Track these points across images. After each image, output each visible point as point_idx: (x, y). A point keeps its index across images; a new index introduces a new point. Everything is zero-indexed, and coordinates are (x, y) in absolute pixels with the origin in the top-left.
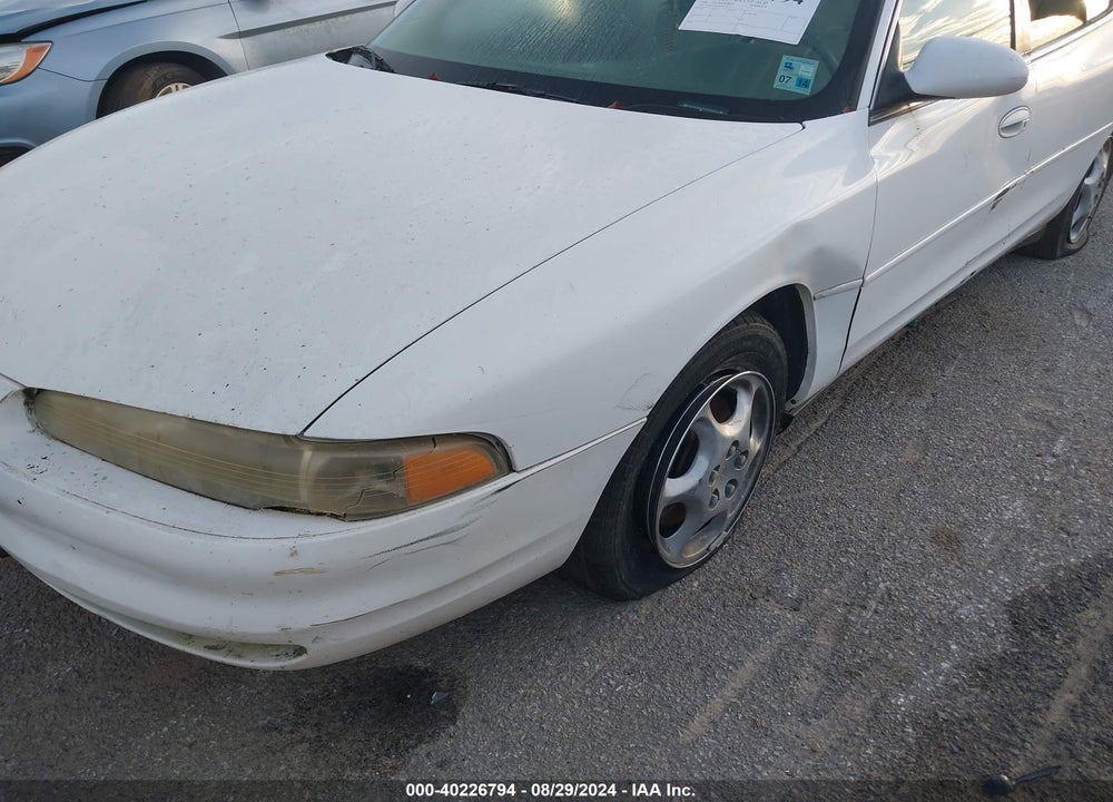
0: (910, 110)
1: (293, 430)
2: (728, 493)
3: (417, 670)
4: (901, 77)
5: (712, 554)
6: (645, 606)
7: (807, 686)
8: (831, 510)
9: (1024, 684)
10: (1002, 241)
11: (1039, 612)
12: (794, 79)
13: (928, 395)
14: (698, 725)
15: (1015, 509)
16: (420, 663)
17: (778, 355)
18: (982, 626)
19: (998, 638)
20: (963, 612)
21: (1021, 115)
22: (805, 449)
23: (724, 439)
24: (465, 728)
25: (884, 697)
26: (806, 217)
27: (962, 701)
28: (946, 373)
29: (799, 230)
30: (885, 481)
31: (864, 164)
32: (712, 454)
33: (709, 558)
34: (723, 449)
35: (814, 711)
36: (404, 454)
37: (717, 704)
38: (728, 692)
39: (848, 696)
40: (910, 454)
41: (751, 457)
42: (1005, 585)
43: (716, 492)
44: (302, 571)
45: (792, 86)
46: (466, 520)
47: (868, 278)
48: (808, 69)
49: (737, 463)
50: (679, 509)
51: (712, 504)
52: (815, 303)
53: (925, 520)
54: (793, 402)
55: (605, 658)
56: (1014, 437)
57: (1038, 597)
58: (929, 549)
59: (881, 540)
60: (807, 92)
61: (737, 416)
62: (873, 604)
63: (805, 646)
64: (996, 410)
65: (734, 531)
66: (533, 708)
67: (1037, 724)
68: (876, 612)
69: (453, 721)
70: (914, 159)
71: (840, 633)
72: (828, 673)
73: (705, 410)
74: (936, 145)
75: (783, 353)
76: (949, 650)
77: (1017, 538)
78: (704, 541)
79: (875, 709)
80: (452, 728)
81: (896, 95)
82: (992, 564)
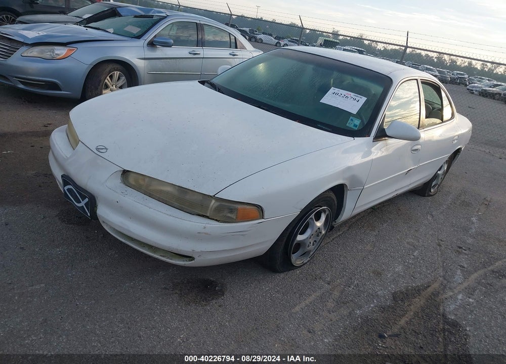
0: (385, 140)
1: (212, 194)
2: (313, 245)
3: (210, 280)
4: (384, 130)
5: (304, 264)
6: (282, 275)
7: (331, 304)
8: (342, 259)
9: (394, 314)
10: (408, 186)
11: (401, 296)
12: (353, 124)
13: (377, 231)
14: (297, 308)
15: (399, 268)
16: (211, 279)
17: (335, 204)
18: (384, 297)
19: (388, 301)
20: (379, 293)
21: (419, 147)
22: (335, 240)
23: (316, 226)
24: (227, 298)
25: (353, 310)
26: (352, 165)
27: (375, 315)
28: (384, 226)
29: (349, 168)
30: (360, 253)
31: (369, 153)
32: (312, 230)
33: (303, 265)
34: (316, 229)
35: (332, 311)
36: (239, 206)
37: (303, 305)
38: (307, 302)
39: (342, 308)
40: (369, 247)
41: (322, 235)
42: (393, 288)
43: (310, 243)
44: (205, 233)
45: (352, 126)
46: (249, 229)
47: (365, 187)
48: (357, 122)
49: (318, 236)
50: (299, 245)
51: (308, 246)
52: (348, 191)
53: (371, 266)
54: (335, 222)
55: (269, 287)
56: (402, 248)
57: (402, 293)
58: (371, 275)
59: (357, 269)
60: (356, 129)
61: (320, 220)
62: (353, 287)
63: (331, 294)
64: (398, 239)
65: (311, 259)
66: (247, 296)
67: (396, 324)
68: (353, 289)
69: (223, 295)
70: (383, 154)
71: (342, 292)
72: (337, 302)
73: (312, 216)
74: (390, 151)
75: (336, 205)
76: (374, 302)
77: (398, 276)
78: (302, 260)
79: (350, 313)
80: (223, 298)
81: (382, 135)
82: (390, 282)
